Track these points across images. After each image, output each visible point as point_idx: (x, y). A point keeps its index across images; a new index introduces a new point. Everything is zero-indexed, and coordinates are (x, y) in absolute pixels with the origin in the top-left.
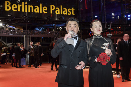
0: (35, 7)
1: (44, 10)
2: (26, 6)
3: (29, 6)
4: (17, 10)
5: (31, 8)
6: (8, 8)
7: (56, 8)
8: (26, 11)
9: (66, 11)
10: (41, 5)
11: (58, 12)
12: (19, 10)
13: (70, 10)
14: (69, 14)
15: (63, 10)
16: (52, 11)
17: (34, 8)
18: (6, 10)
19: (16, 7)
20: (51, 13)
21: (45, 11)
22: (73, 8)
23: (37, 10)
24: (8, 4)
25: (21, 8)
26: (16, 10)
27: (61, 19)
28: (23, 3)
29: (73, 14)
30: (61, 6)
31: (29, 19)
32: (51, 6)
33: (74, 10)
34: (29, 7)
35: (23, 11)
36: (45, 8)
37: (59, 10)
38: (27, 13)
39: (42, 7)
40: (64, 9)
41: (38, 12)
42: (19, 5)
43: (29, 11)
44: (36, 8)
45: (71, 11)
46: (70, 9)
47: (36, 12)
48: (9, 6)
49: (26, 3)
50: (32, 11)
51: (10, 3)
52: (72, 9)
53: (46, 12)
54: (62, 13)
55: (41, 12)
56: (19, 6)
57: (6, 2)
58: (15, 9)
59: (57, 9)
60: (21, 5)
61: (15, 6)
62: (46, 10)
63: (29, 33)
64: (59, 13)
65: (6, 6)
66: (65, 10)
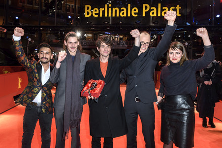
0: (122, 9)
1: (133, 12)
2: (110, 9)
3: (113, 8)
4: (99, 15)
5: (116, 11)
6: (88, 13)
7: (152, 8)
8: (110, 16)
10: (129, 5)
11: (153, 13)
12: (101, 16)
15: (162, 10)
16: (145, 12)
17: (120, 11)
18: (86, 16)
19: (97, 12)
20: (144, 15)
21: (135, 14)
22: (178, 6)
23: (123, 14)
24: (88, 8)
25: (104, 12)
26: (97, 16)
28: (106, 6)
29: (179, 15)
30: (159, 5)
31: (113, 26)
32: (144, 5)
33: (180, 8)
34: (114, 10)
35: (106, 16)
37: (155, 11)
38: (111, 18)
39: (131, 8)
40: (163, 8)
41: (125, 15)
42: (101, 9)
43: (114, 15)
44: (123, 10)
45: (175, 10)
46: (173, 8)
47: (122, 15)
48: (89, 11)
49: (110, 5)
51: (90, 8)
52: (176, 8)
53: (136, 15)
54: (159, 15)
55: (129, 15)
56: (102, 10)
57: (86, 6)
58: (96, 14)
59: (153, 10)
60: (103, 9)
61: (96, 11)
62: (137, 11)
64: (155, 15)
65: (86, 11)
66: (165, 10)
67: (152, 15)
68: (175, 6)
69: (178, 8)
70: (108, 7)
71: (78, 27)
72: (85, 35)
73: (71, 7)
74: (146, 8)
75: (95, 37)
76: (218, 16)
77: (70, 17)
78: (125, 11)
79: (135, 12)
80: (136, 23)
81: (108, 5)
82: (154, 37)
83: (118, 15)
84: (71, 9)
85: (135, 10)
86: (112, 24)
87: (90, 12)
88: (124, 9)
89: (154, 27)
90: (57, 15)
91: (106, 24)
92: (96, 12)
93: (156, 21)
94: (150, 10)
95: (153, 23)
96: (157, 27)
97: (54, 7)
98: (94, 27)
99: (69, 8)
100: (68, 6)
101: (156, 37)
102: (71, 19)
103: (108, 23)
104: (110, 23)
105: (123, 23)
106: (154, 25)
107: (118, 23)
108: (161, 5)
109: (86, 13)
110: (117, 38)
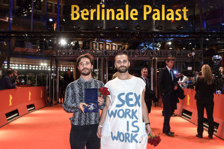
0: (118, 10)
1: (132, 14)
2: (103, 11)
4: (89, 18)
5: (111, 13)
6: (75, 16)
7: (154, 10)
8: (103, 18)
9: (172, 14)
10: (127, 6)
11: (156, 17)
12: (92, 18)
13: (179, 12)
14: (177, 19)
15: (166, 13)
16: (147, 15)
17: (116, 13)
18: (73, 18)
19: (87, 14)
20: (145, 18)
21: (134, 16)
22: (185, 8)
23: (120, 16)
24: (75, 9)
25: (95, 14)
26: (87, 19)
27: (160, 29)
28: (98, 6)
29: (186, 19)
30: (163, 6)
32: (145, 7)
33: (187, 10)
34: (108, 11)
35: (98, 18)
37: (158, 14)
38: (104, 21)
39: (129, 10)
40: (168, 10)
41: (122, 18)
42: (92, 10)
43: (108, 18)
44: (120, 12)
45: (181, 13)
46: (180, 10)
47: (118, 19)
48: (76, 12)
49: (103, 6)
50: (113, 18)
51: (78, 8)
52: (183, 10)
53: (136, 19)
54: (163, 19)
55: (127, 18)
57: (73, 7)
58: (85, 16)
59: (156, 12)
60: (95, 10)
61: (85, 12)
62: (137, 14)
63: (108, 55)
64: (158, 18)
65: (73, 12)
66: (170, 12)
67: (154, 19)
68: (182, 8)
69: (185, 10)
70: (101, 8)
71: (62, 33)
72: (72, 43)
73: (53, 6)
77: (51, 20)
78: (122, 14)
79: (134, 14)
80: (135, 28)
81: (101, 5)
82: (157, 45)
84: (54, 10)
85: (134, 12)
86: (107, 29)
87: (77, 14)
88: (121, 10)
89: (157, 33)
90: (34, 17)
91: (99, 29)
92: (85, 14)
93: (159, 26)
94: (152, 13)
95: (157, 28)
96: (161, 33)
97: (31, 6)
98: (83, 33)
99: (51, 7)
100: (50, 5)
101: (160, 45)
102: (53, 23)
103: (101, 28)
104: (104, 28)
105: (119, 28)
106: (157, 30)
107: (114, 28)
108: (165, 6)
109: (72, 15)
110: (115, 45)
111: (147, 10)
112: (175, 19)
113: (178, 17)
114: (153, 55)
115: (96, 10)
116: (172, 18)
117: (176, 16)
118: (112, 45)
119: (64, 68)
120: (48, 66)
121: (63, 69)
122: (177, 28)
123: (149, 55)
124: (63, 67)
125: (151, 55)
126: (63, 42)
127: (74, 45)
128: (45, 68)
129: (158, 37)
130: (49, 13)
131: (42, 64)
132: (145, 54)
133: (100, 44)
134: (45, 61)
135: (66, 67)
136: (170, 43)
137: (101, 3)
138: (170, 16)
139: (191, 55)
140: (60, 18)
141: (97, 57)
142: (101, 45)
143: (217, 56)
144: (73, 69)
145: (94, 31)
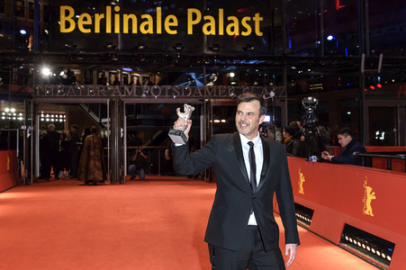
0: (143, 17)
1: (167, 24)
2: (117, 16)
3: (125, 16)
4: (93, 30)
5: (130, 21)
6: (67, 25)
7: (206, 18)
8: (117, 31)
9: (236, 25)
10: (159, 10)
11: (209, 29)
12: (97, 30)
13: (247, 22)
14: (244, 34)
15: (226, 23)
16: (193, 26)
17: (140, 21)
18: (63, 30)
19: (89, 22)
20: (190, 32)
21: (172, 28)
22: (257, 15)
23: (146, 28)
24: (67, 13)
25: (103, 22)
26: (89, 31)
27: (215, 51)
28: (109, 9)
29: (259, 33)
30: (221, 12)
31: (126, 53)
32: (190, 11)
33: (261, 19)
34: (126, 18)
35: (109, 30)
36: (171, 21)
37: (212, 24)
38: (119, 36)
39: (162, 16)
40: (229, 18)
41: (150, 31)
42: (97, 15)
43: (126, 31)
44: (146, 20)
45: (252, 23)
46: (249, 19)
47: (143, 31)
48: (69, 19)
49: (117, 9)
51: (72, 12)
52: (254, 19)
53: (175, 32)
54: (221, 33)
55: (159, 31)
56: (98, 18)
57: (63, 9)
58: (85, 27)
59: (209, 21)
60: (102, 16)
61: (85, 19)
62: (175, 23)
63: (127, 94)
64: (213, 32)
65: (63, 18)
66: (232, 22)
67: (206, 32)
68: (252, 16)
69: (257, 19)
70: (113, 13)
71: (45, 55)
72: (62, 74)
73: (26, 5)
74: (194, 17)
75: (88, 75)
76: (330, 38)
77: (23, 32)
78: (150, 23)
79: (172, 24)
80: (174, 48)
81: (113, 7)
82: (211, 78)
83: (135, 31)
84: (27, 12)
86: (124, 49)
87: (71, 22)
88: (148, 16)
89: (211, 57)
91: (110, 49)
92: (85, 23)
93: (214, 46)
94: (203, 22)
95: (210, 49)
98: (81, 56)
99: (23, 8)
101: (216, 78)
102: (26, 37)
103: (114, 47)
104: (119, 48)
105: (146, 48)
106: (211, 53)
107: (137, 48)
108: (224, 12)
109: (62, 23)
110: (138, 77)
111: (193, 17)
112: (240, 33)
113: (246, 30)
114: (203, 94)
115: (105, 16)
116: (236, 33)
117: (242, 29)
118: (132, 77)
119: (48, 116)
120: (17, 113)
121: (46, 117)
122: (244, 48)
123: (196, 94)
124: (45, 114)
125: (201, 95)
126: (46, 72)
127: (65, 76)
128: (12, 116)
129: (212, 64)
130: (18, 18)
131: (7, 110)
132: (190, 94)
133: (110, 74)
134: (13, 104)
135: (50, 114)
136: (232, 75)
137: (113, 3)
138: (232, 29)
139: (269, 95)
140: (39, 28)
141: (108, 97)
142: (113, 76)
143: (310, 98)
144: (63, 119)
145: (102, 53)
